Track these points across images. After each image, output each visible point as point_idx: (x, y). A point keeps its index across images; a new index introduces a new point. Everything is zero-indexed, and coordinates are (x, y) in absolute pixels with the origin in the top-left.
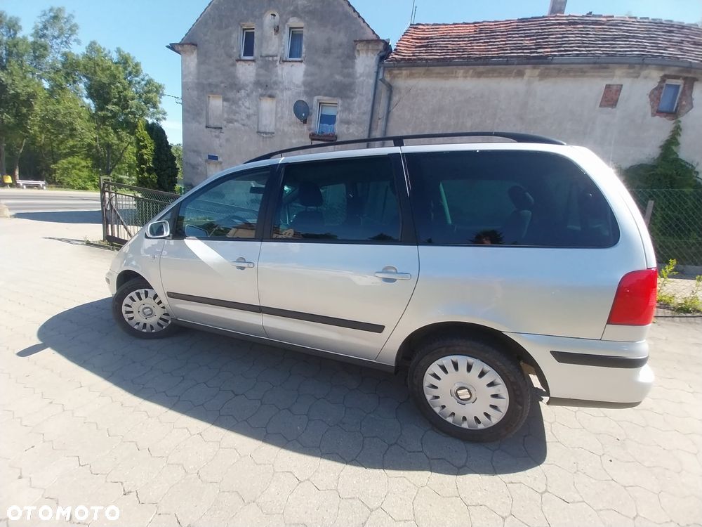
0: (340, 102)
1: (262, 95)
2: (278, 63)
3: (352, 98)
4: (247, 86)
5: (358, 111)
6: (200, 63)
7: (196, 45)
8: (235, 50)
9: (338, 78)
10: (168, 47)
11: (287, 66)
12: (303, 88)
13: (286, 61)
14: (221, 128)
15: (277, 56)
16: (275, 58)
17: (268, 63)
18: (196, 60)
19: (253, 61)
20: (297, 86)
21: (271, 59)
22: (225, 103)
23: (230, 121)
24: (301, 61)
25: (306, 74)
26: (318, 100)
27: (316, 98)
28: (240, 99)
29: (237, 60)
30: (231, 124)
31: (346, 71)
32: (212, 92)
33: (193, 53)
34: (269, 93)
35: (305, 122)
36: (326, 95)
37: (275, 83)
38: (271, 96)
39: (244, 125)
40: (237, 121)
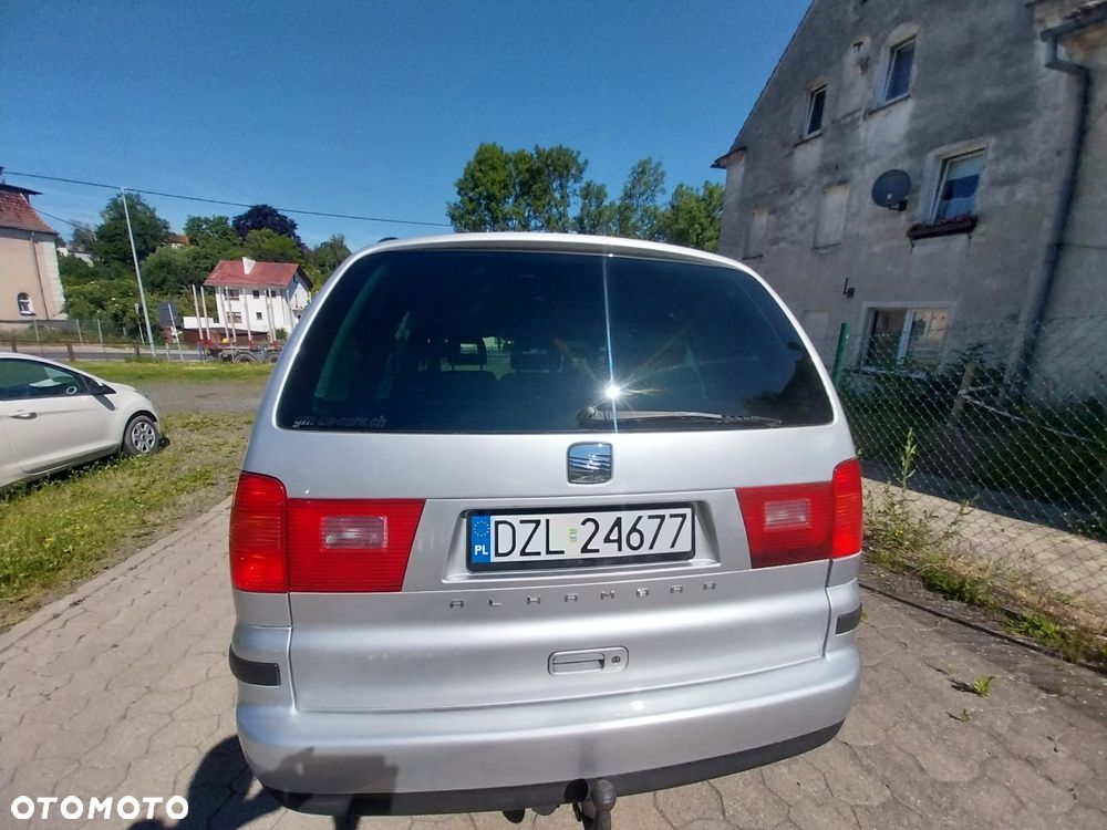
0: (992, 141)
1: (828, 186)
2: (861, 122)
3: (1027, 122)
4: (805, 179)
5: (1042, 147)
6: (748, 170)
7: (745, 149)
8: (794, 132)
9: (991, 93)
10: (713, 166)
11: (876, 121)
12: (904, 146)
13: (880, 109)
14: (761, 256)
15: (858, 111)
16: (857, 114)
17: (845, 128)
18: (742, 169)
19: (820, 135)
20: (894, 146)
21: (848, 119)
22: (772, 217)
23: (775, 242)
24: (906, 98)
25: (914, 117)
26: (938, 157)
27: (931, 156)
28: (792, 204)
29: (796, 146)
30: (774, 247)
31: (1011, 71)
32: (757, 207)
33: (740, 160)
34: (839, 177)
35: (903, 206)
36: (955, 140)
37: (853, 157)
38: (843, 182)
39: (793, 243)
40: (784, 239)
